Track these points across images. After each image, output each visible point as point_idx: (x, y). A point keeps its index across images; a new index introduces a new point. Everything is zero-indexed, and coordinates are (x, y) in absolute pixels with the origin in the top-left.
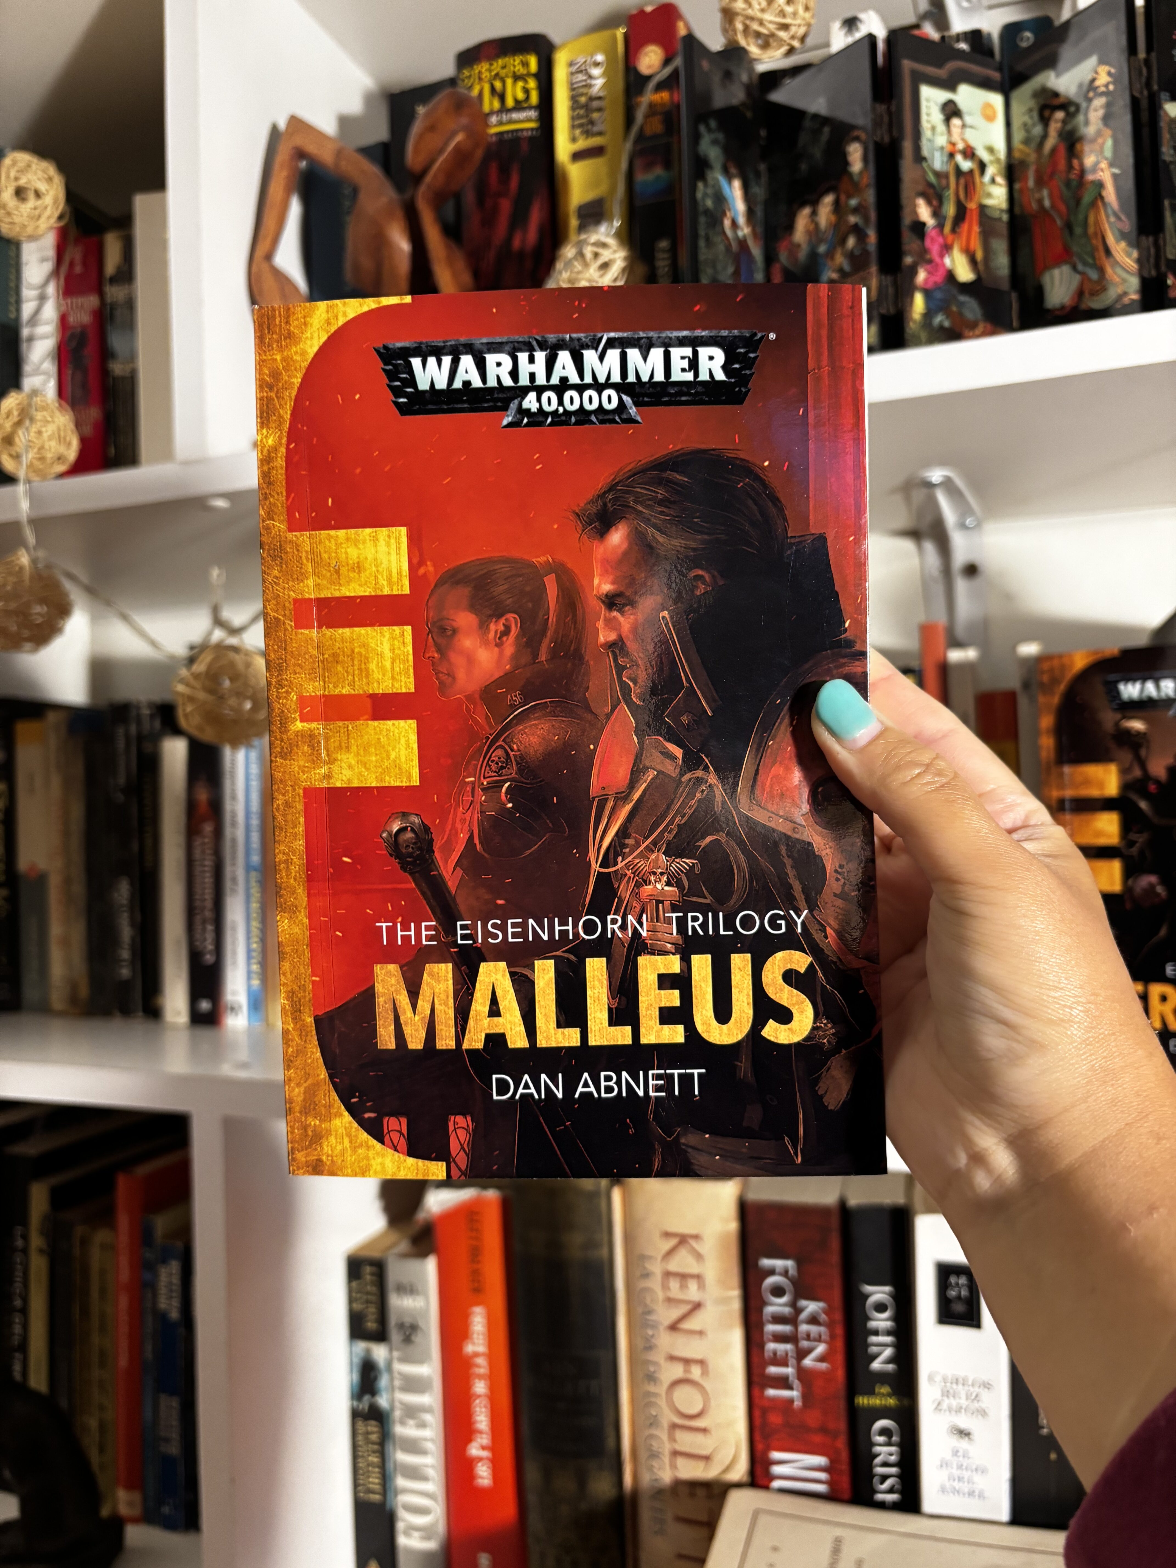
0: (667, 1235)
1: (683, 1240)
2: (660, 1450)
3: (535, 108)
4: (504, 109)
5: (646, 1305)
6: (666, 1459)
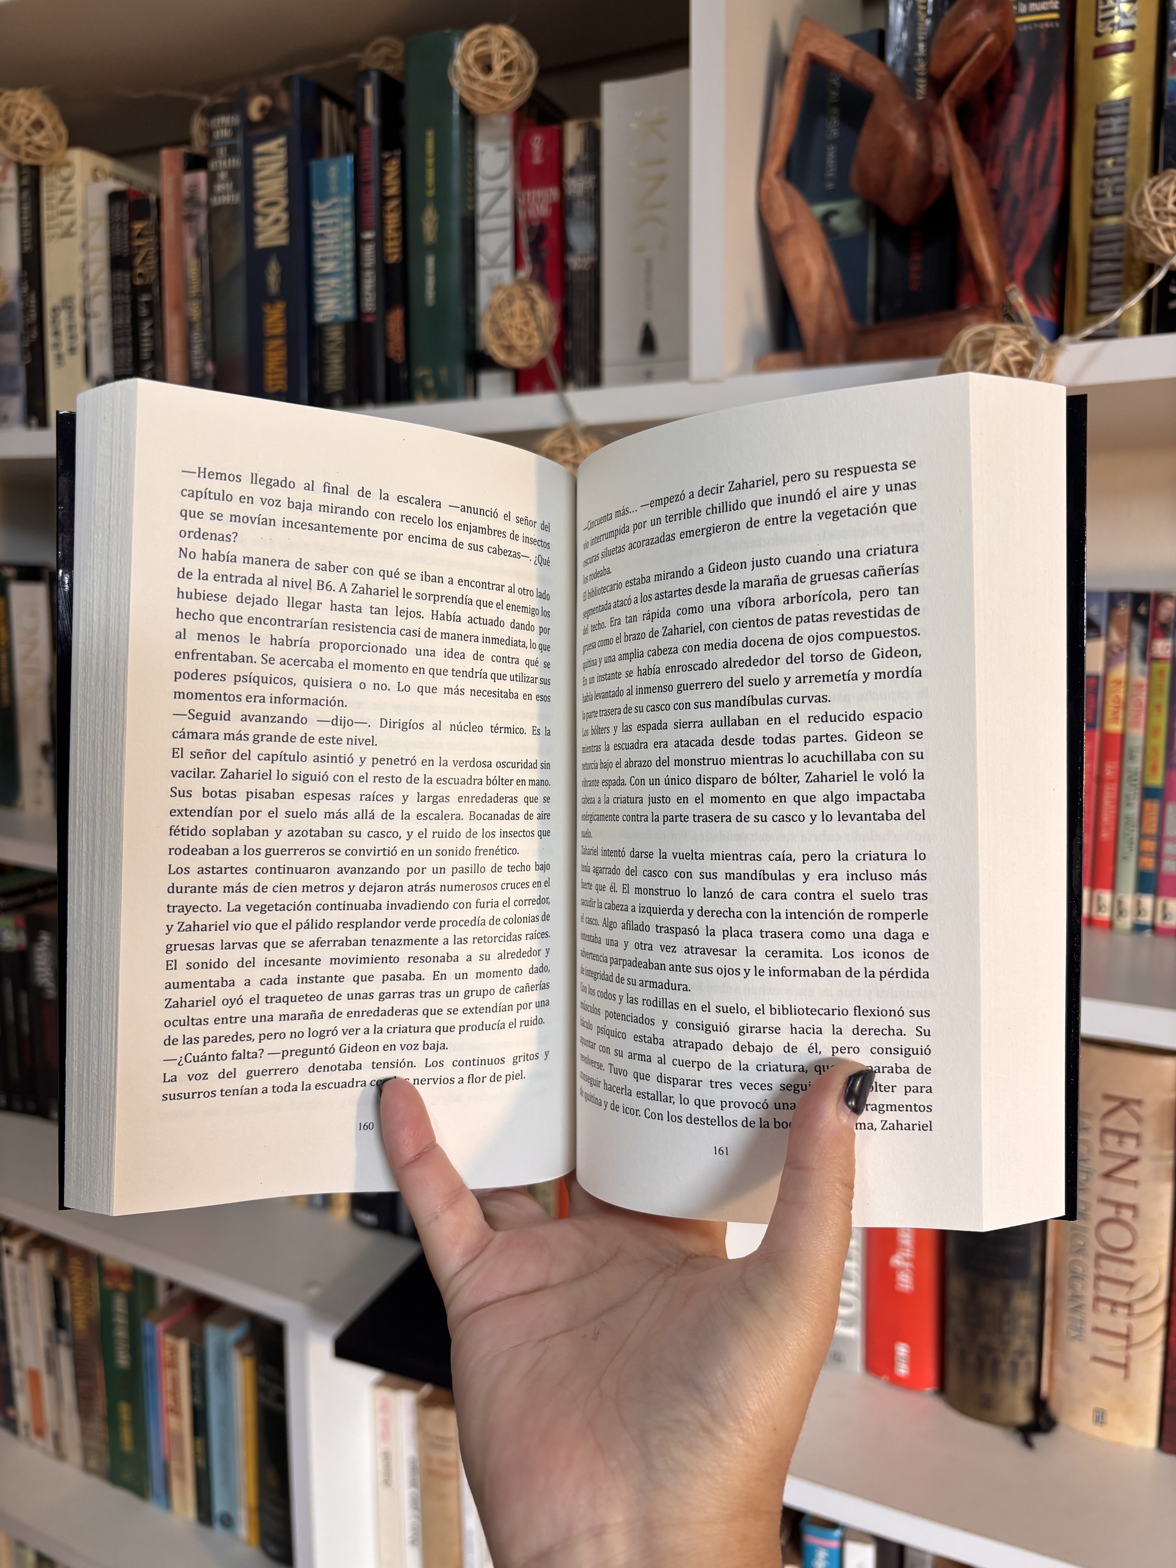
0: (1108, 1097)
1: (1125, 1103)
2: (1084, 1273)
6: (1090, 1281)
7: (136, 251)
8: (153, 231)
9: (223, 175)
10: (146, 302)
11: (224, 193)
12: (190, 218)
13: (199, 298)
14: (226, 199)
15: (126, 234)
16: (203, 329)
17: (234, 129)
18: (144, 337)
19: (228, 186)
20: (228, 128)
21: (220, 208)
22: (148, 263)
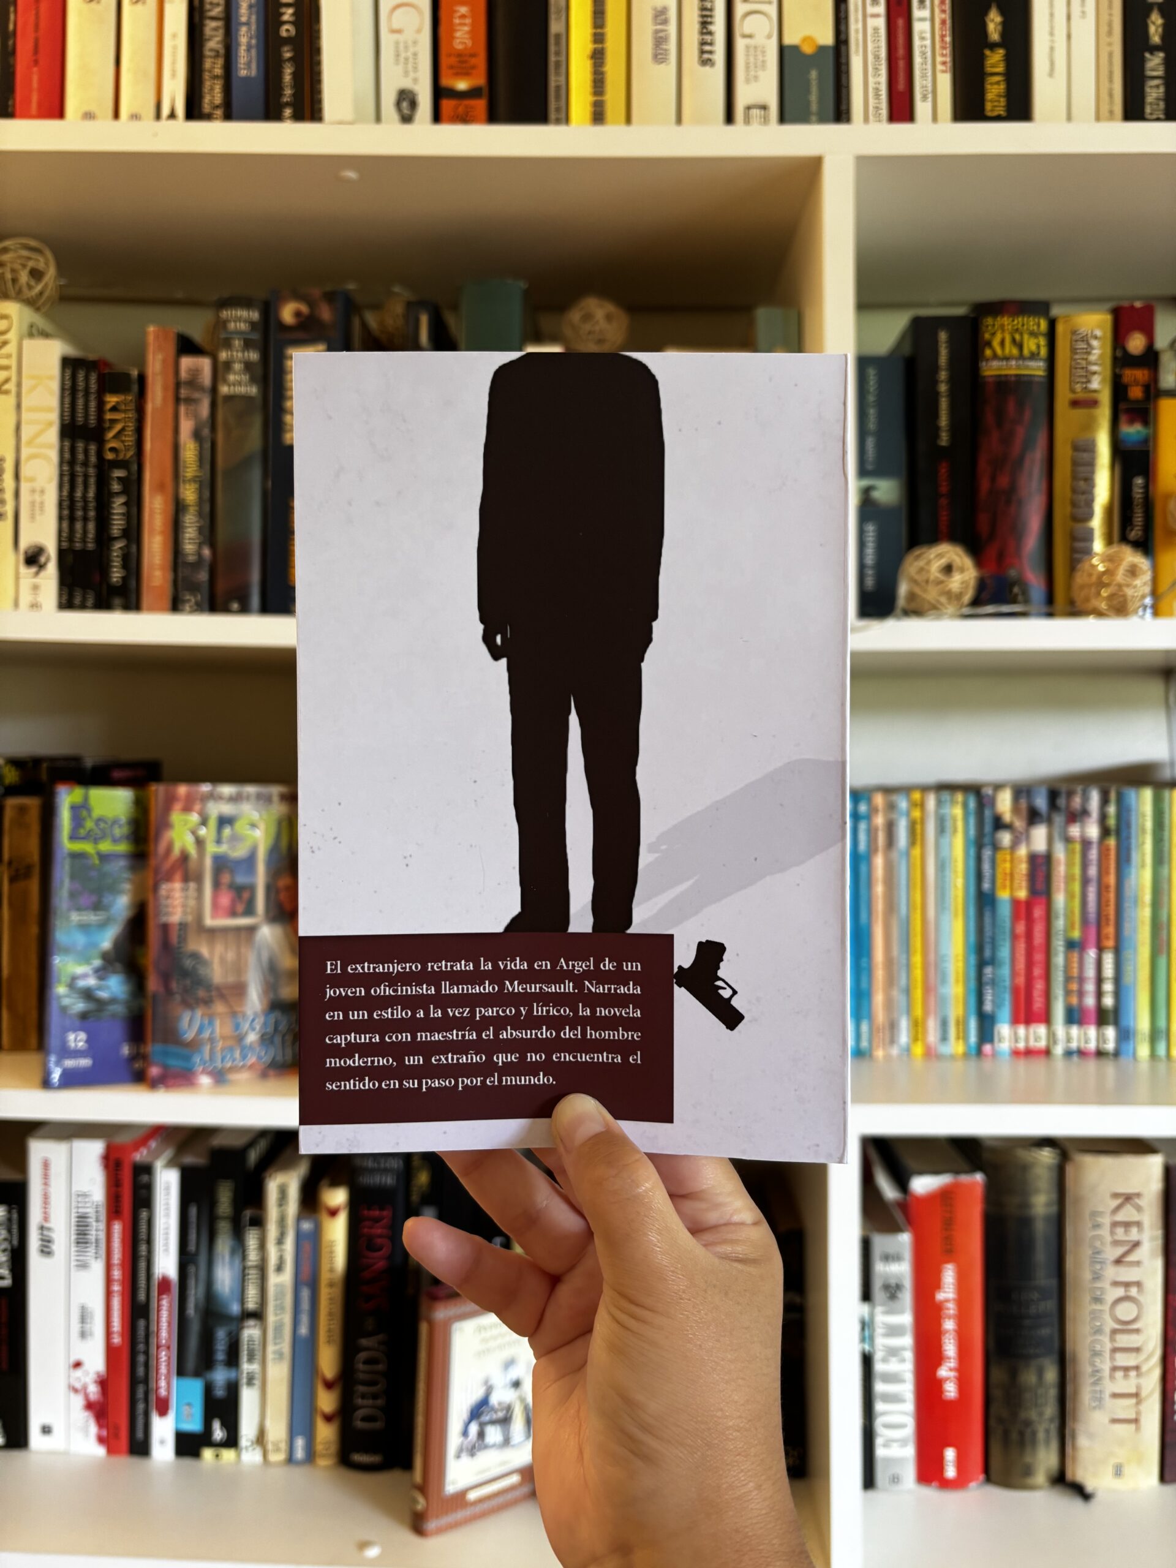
0: (1116, 1195)
1: (1128, 1198)
2: (1102, 1349)
3: (1045, 360)
4: (1021, 357)
5: (1095, 1248)
6: (1107, 1355)
7: (107, 425)
8: (132, 406)
9: (237, 366)
10: (119, 478)
11: (240, 384)
12: (189, 401)
13: (195, 481)
14: (241, 390)
15: (93, 405)
16: (200, 514)
17: (253, 324)
18: (114, 514)
19: (245, 378)
20: (245, 321)
21: (229, 398)
22: (124, 438)
